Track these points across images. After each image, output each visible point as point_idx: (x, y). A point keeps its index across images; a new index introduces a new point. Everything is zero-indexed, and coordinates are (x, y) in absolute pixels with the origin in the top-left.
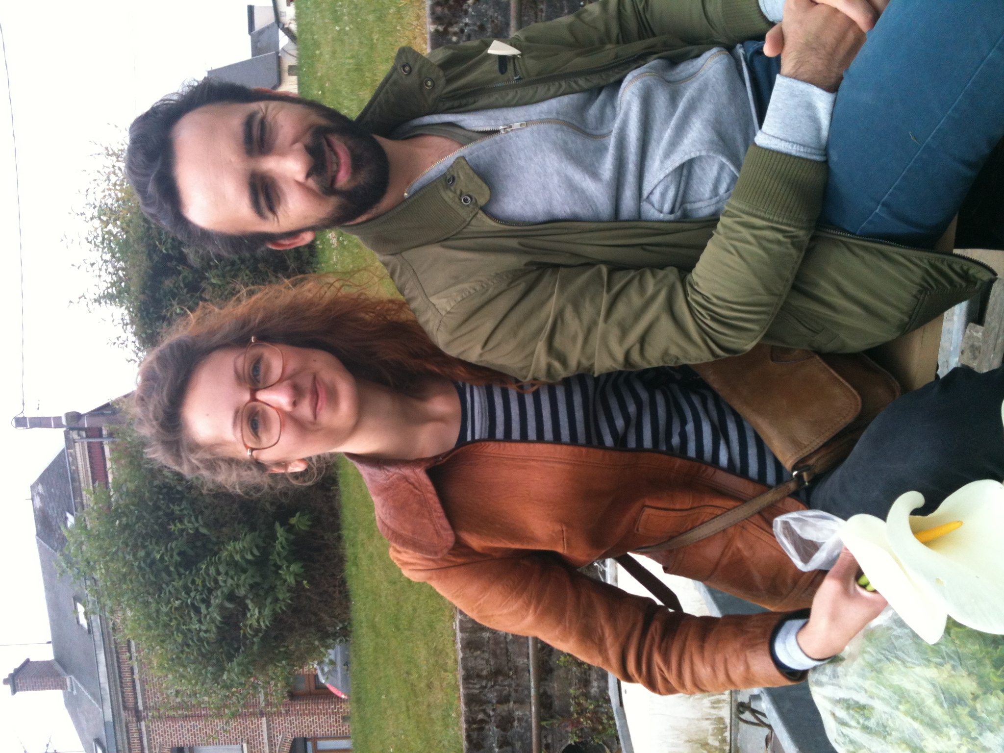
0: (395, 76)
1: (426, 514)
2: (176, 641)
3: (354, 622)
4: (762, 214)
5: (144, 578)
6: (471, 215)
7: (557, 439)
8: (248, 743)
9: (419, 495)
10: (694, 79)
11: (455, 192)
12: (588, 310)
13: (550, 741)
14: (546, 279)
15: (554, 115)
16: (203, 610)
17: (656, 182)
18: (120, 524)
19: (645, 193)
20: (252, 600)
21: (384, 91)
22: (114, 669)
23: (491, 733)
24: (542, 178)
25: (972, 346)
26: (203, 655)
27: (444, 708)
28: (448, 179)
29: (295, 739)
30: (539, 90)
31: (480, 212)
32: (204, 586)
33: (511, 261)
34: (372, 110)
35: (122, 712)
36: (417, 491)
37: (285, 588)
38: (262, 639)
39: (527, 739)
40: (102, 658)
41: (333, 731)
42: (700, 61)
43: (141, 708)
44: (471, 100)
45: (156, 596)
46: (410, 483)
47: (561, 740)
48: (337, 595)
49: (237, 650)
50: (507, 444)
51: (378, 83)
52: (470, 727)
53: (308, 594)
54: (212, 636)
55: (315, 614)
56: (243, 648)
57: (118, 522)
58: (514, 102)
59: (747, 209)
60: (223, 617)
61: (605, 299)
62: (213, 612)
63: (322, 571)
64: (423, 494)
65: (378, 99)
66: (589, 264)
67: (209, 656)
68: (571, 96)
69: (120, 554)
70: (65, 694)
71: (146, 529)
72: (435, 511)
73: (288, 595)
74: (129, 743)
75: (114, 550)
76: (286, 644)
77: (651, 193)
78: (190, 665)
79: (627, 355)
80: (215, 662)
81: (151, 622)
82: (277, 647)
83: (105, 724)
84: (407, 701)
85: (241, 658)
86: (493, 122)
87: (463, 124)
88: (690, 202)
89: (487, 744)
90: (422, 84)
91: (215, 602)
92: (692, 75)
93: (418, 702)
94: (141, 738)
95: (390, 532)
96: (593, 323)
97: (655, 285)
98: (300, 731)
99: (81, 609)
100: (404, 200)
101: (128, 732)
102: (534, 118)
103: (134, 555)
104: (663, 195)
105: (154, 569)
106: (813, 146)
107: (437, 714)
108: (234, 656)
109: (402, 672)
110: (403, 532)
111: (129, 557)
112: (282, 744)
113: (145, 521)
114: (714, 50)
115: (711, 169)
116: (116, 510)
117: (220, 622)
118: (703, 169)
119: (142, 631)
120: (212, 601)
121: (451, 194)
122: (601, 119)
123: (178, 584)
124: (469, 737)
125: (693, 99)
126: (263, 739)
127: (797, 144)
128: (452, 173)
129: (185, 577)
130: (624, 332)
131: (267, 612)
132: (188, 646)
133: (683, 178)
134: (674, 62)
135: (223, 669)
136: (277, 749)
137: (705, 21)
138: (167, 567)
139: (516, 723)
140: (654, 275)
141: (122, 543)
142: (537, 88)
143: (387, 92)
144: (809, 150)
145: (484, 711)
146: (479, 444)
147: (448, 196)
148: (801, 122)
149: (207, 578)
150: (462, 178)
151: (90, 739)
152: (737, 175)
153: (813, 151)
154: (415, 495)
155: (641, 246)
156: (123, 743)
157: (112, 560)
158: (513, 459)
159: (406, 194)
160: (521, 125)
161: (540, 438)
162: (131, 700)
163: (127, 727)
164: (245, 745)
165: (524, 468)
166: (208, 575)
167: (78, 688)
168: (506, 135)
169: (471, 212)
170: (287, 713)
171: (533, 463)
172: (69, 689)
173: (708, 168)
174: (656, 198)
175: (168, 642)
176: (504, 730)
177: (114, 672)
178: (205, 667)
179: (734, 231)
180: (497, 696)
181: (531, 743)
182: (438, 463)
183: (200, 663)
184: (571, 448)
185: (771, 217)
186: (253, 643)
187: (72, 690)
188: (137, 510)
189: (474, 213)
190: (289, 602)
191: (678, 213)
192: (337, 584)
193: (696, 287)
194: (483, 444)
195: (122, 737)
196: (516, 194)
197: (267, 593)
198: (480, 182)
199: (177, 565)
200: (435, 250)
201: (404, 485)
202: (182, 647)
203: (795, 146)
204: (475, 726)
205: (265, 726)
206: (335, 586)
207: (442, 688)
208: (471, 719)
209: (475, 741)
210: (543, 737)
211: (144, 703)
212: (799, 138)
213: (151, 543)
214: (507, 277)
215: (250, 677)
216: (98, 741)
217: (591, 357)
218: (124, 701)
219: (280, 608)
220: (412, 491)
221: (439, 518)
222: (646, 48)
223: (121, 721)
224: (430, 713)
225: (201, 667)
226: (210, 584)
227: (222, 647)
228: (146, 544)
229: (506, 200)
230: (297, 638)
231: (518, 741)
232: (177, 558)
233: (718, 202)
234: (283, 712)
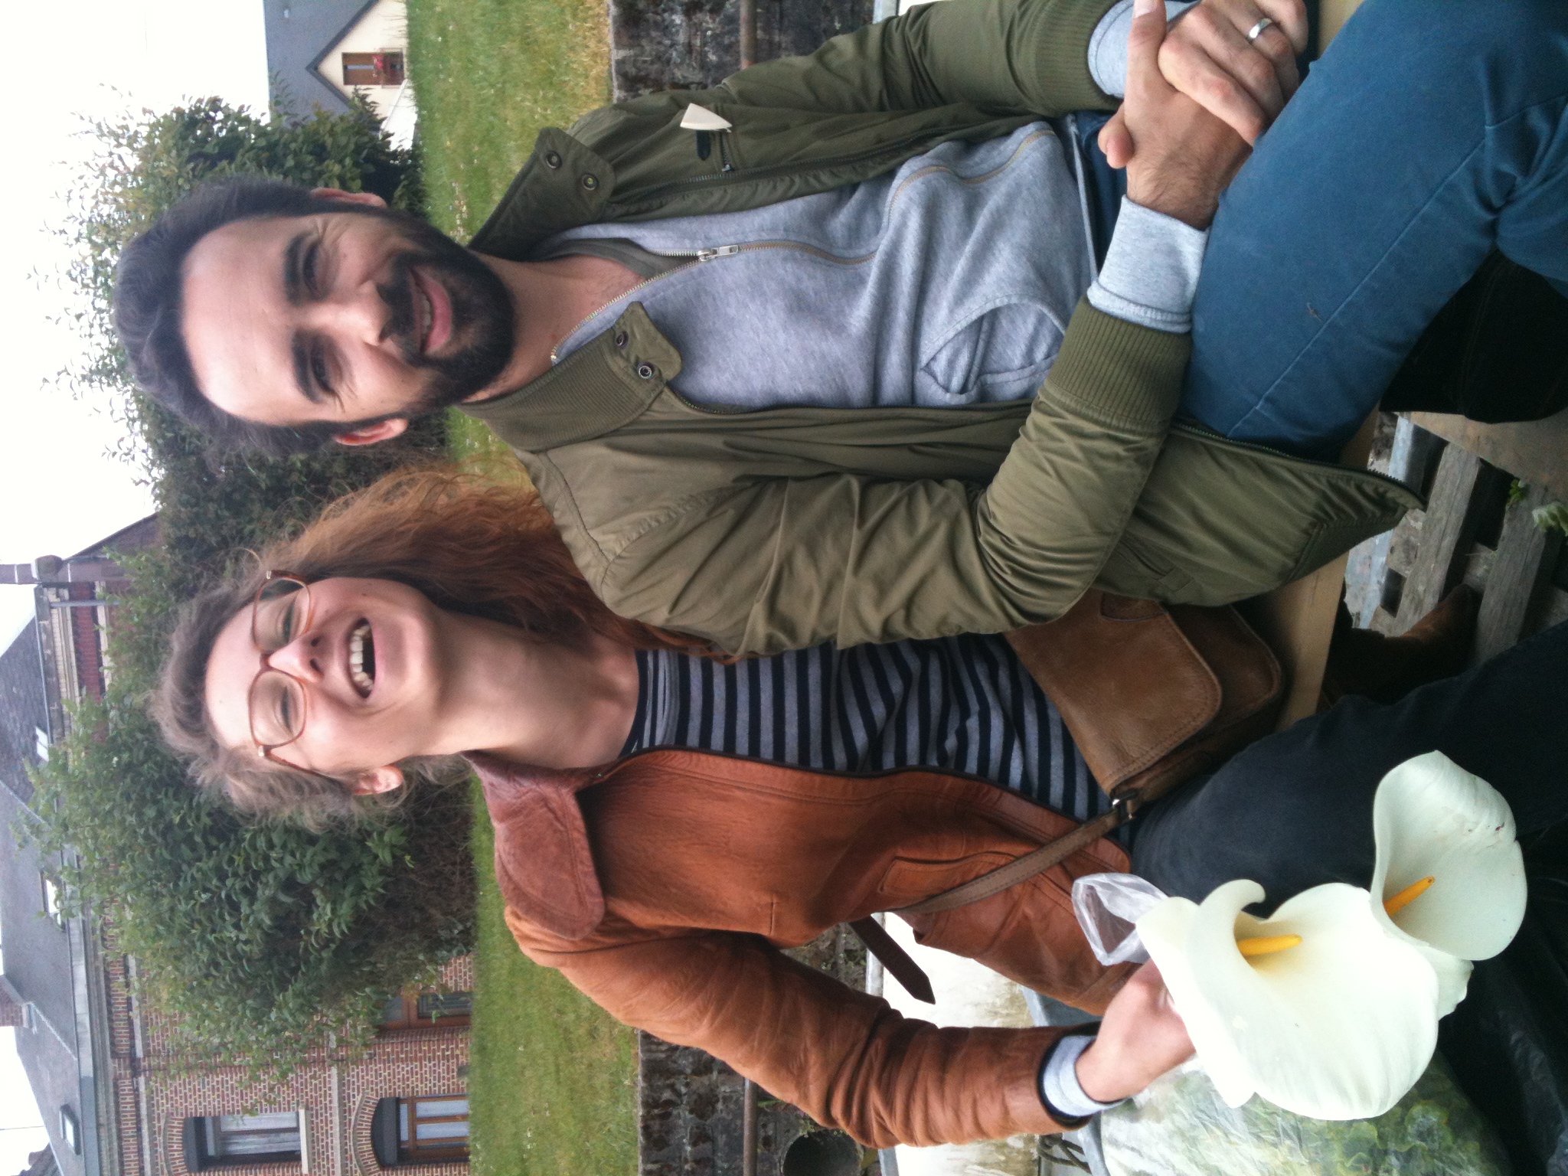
0: (536, 170)
1: (568, 865)
2: (198, 959)
3: (482, 924)
4: (1096, 416)
5: (153, 855)
6: (653, 396)
7: (778, 759)
8: (307, 1109)
9: (561, 832)
10: (1000, 175)
11: (627, 360)
12: (829, 554)
13: (771, 1133)
14: (766, 502)
15: (780, 235)
16: (245, 909)
17: (941, 342)
18: (118, 763)
19: (924, 359)
20: (323, 890)
21: (520, 191)
22: (99, 990)
23: (681, 1122)
24: (761, 336)
25: (1407, 542)
26: (240, 981)
27: (614, 1069)
28: (616, 337)
29: (382, 1100)
30: (760, 188)
31: (666, 390)
32: (247, 868)
33: (714, 475)
34: (502, 220)
35: (110, 1060)
36: (558, 825)
37: (375, 869)
38: (335, 953)
39: (735, 1130)
40: (81, 972)
41: (441, 1087)
42: (1010, 144)
43: (140, 1053)
44: (656, 203)
45: (171, 885)
46: (551, 810)
47: (788, 1131)
48: (457, 878)
49: (294, 971)
50: (703, 757)
51: (512, 177)
52: (648, 1112)
53: (413, 876)
54: (255, 950)
55: (421, 910)
56: (303, 969)
57: (115, 759)
58: (722, 206)
59: (1073, 405)
60: (275, 918)
61: (855, 538)
62: (259, 911)
63: (435, 839)
64: (567, 832)
65: (512, 204)
66: (832, 474)
67: (250, 982)
68: (808, 198)
69: (116, 814)
70: (18, 1036)
71: (160, 772)
72: (582, 862)
73: (380, 879)
74: (117, 1113)
75: (107, 807)
76: (372, 959)
77: (934, 359)
78: (221, 997)
79: (886, 625)
80: (258, 990)
81: (161, 928)
82: (359, 965)
83: (81, 1081)
84: (557, 1057)
85: (299, 985)
86: (687, 243)
87: (641, 242)
88: (991, 372)
89: (674, 1139)
90: (579, 183)
91: (264, 893)
92: (999, 168)
93: (573, 1059)
94: (137, 1104)
95: (511, 887)
96: (838, 575)
97: (931, 516)
98: (390, 1087)
99: (51, 890)
100: (550, 368)
101: (116, 1094)
102: (752, 238)
103: (140, 814)
104: (951, 363)
105: (170, 840)
106: (1175, 310)
107: (602, 1079)
108: (289, 981)
109: (551, 1009)
110: (529, 890)
111: (131, 820)
112: (362, 1108)
113: (159, 758)
114: (1031, 128)
115: (1025, 322)
116: (114, 739)
117: (271, 928)
118: (1012, 322)
119: (146, 942)
120: (259, 893)
121: (622, 363)
122: (855, 232)
123: (207, 864)
124: (646, 1129)
125: (998, 211)
126: (331, 1102)
127: (1152, 308)
128: (624, 327)
129: (218, 855)
130: (883, 590)
131: (345, 909)
132: (217, 965)
133: (983, 336)
134: (970, 144)
135: (271, 1004)
136: (353, 1118)
137: (1012, 81)
138: (190, 836)
139: (720, 1106)
140: (930, 497)
141: (122, 795)
142: (757, 185)
143: (525, 194)
144: (1169, 318)
145: (672, 1087)
146: (659, 753)
147: (617, 364)
148: (1159, 275)
149: (253, 855)
150: (638, 337)
151: (56, 1105)
152: (1063, 332)
153: (1176, 318)
154: (556, 831)
155: (910, 447)
156: (108, 1112)
157: (103, 825)
158: (710, 783)
159: (553, 357)
160: (731, 250)
161: (754, 754)
162: (125, 1041)
163: (116, 1086)
164: (302, 1112)
165: (724, 799)
166: (255, 849)
167: (40, 1023)
168: (708, 265)
169: (654, 390)
170: (371, 1059)
171: (738, 793)
172: (25, 1025)
173: (1019, 322)
174: (940, 367)
175: (185, 959)
176: (702, 1116)
177: (99, 996)
178: (243, 1001)
179: (1053, 438)
180: (693, 1063)
181: (742, 1136)
182: (595, 782)
183: (236, 994)
184: (797, 775)
185: (1108, 420)
186: (321, 960)
187: (31, 1026)
188: (147, 739)
189: (657, 392)
190: (381, 891)
191: (973, 392)
192: (458, 860)
193: (992, 521)
194: (667, 753)
195: (106, 1102)
196: (721, 362)
197: (347, 876)
198: (665, 344)
199: (206, 833)
200: (596, 451)
201: (541, 811)
202: (208, 968)
203: (1149, 312)
204: (656, 1111)
205: (335, 1080)
206: (454, 864)
207: (612, 1039)
208: (650, 1101)
209: (656, 1136)
210: (759, 1127)
211: (146, 1045)
212: (1155, 300)
213: (166, 795)
214: (707, 500)
215: (312, 1014)
216: (67, 1110)
217: (833, 624)
218: (112, 1044)
219: (367, 902)
220: (552, 824)
221: (586, 874)
222: (923, 128)
223: (106, 1076)
224: (590, 1078)
225: (236, 1000)
226: (257, 865)
227: (271, 967)
228: (159, 797)
229: (705, 370)
230: (391, 949)
231: (722, 1133)
232: (206, 820)
233: (1033, 374)
234: (366, 1057)
